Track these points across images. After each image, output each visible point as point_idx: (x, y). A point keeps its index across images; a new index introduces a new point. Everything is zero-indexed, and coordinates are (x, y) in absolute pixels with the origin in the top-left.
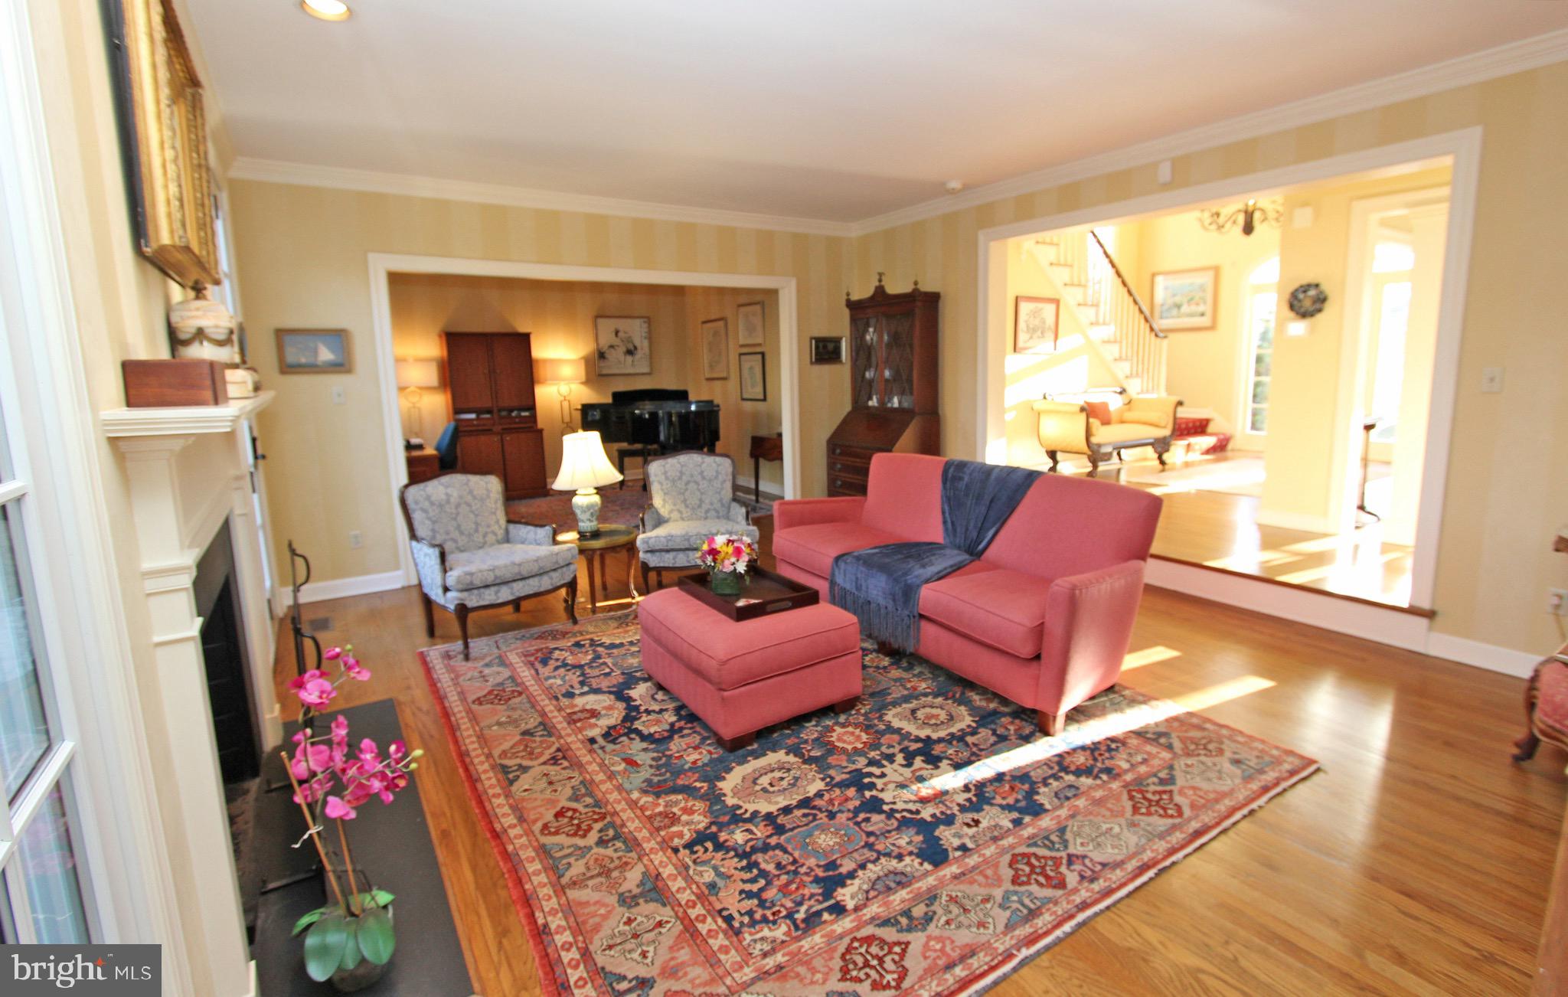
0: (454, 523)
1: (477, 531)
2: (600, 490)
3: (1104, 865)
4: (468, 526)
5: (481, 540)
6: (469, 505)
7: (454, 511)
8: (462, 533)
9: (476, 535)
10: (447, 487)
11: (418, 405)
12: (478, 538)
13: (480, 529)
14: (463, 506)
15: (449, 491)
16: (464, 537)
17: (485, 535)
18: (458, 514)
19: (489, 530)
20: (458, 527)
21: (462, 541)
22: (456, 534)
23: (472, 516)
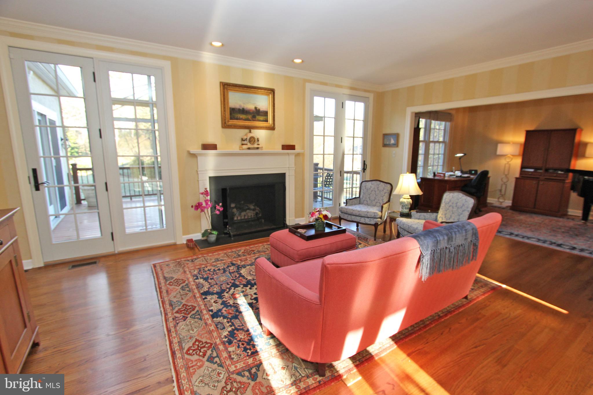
0: (369, 196)
1: (374, 200)
2: (412, 197)
3: (178, 324)
4: (372, 198)
5: (375, 204)
6: (375, 191)
7: (370, 192)
8: (370, 200)
9: (374, 202)
10: (372, 184)
11: (509, 163)
12: (374, 203)
13: (376, 200)
14: (374, 191)
15: (372, 186)
16: (370, 201)
17: (377, 203)
18: (371, 193)
19: (378, 201)
20: (369, 198)
21: (369, 202)
22: (368, 199)
23: (375, 195)
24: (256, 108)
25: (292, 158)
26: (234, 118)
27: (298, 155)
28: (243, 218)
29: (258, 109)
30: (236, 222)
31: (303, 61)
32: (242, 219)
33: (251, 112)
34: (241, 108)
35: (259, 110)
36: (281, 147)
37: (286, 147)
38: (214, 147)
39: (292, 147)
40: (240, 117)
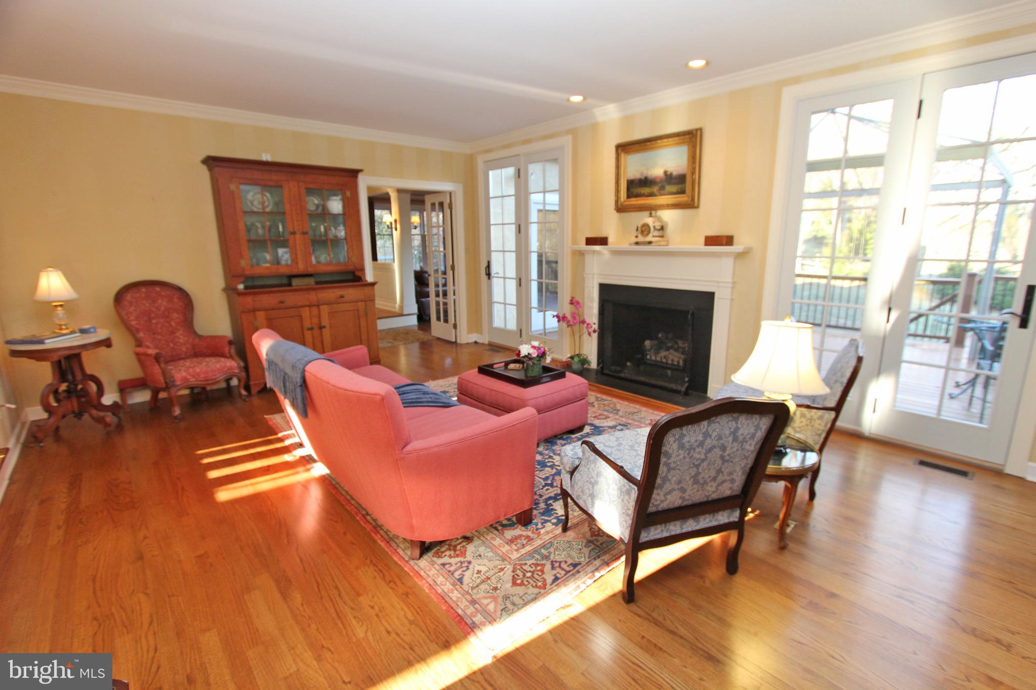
24: (665, 173)
25: (728, 263)
26: (632, 195)
27: (740, 256)
28: (659, 359)
29: (669, 173)
30: (649, 362)
31: (707, 63)
32: (656, 361)
33: (658, 180)
34: (643, 178)
35: (671, 174)
36: (703, 240)
37: (711, 241)
38: (603, 241)
39: (728, 240)
40: (641, 192)
